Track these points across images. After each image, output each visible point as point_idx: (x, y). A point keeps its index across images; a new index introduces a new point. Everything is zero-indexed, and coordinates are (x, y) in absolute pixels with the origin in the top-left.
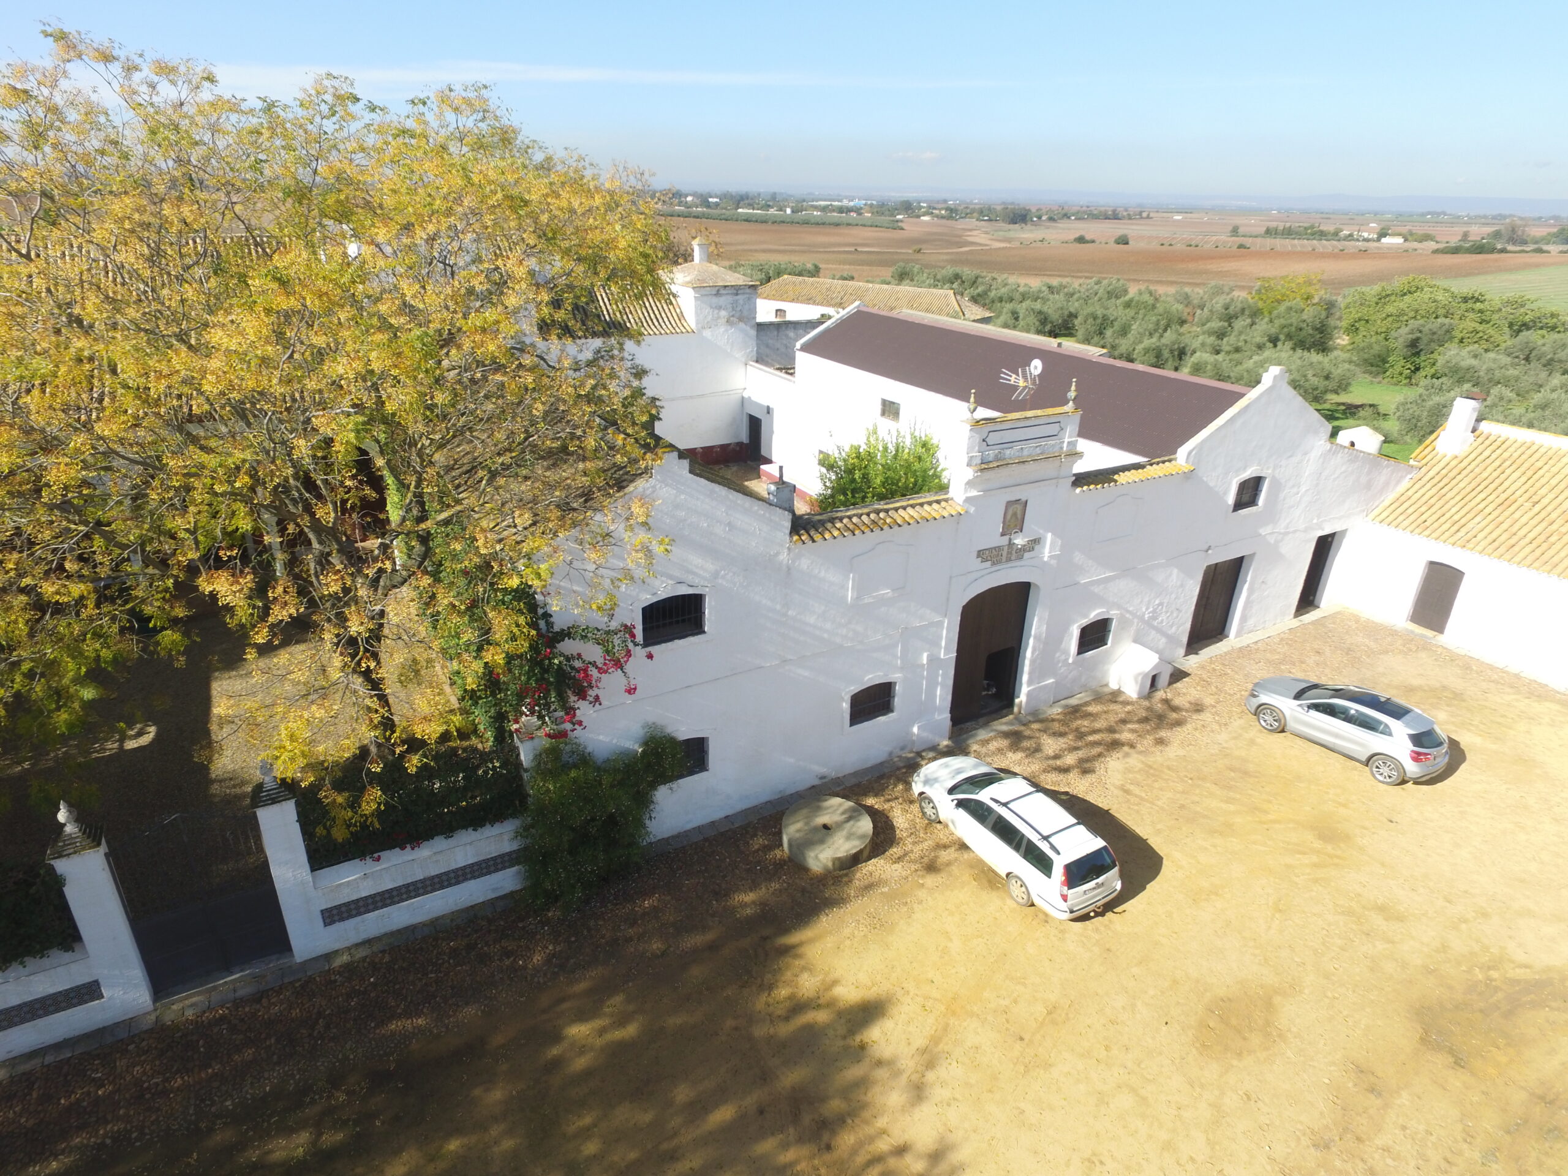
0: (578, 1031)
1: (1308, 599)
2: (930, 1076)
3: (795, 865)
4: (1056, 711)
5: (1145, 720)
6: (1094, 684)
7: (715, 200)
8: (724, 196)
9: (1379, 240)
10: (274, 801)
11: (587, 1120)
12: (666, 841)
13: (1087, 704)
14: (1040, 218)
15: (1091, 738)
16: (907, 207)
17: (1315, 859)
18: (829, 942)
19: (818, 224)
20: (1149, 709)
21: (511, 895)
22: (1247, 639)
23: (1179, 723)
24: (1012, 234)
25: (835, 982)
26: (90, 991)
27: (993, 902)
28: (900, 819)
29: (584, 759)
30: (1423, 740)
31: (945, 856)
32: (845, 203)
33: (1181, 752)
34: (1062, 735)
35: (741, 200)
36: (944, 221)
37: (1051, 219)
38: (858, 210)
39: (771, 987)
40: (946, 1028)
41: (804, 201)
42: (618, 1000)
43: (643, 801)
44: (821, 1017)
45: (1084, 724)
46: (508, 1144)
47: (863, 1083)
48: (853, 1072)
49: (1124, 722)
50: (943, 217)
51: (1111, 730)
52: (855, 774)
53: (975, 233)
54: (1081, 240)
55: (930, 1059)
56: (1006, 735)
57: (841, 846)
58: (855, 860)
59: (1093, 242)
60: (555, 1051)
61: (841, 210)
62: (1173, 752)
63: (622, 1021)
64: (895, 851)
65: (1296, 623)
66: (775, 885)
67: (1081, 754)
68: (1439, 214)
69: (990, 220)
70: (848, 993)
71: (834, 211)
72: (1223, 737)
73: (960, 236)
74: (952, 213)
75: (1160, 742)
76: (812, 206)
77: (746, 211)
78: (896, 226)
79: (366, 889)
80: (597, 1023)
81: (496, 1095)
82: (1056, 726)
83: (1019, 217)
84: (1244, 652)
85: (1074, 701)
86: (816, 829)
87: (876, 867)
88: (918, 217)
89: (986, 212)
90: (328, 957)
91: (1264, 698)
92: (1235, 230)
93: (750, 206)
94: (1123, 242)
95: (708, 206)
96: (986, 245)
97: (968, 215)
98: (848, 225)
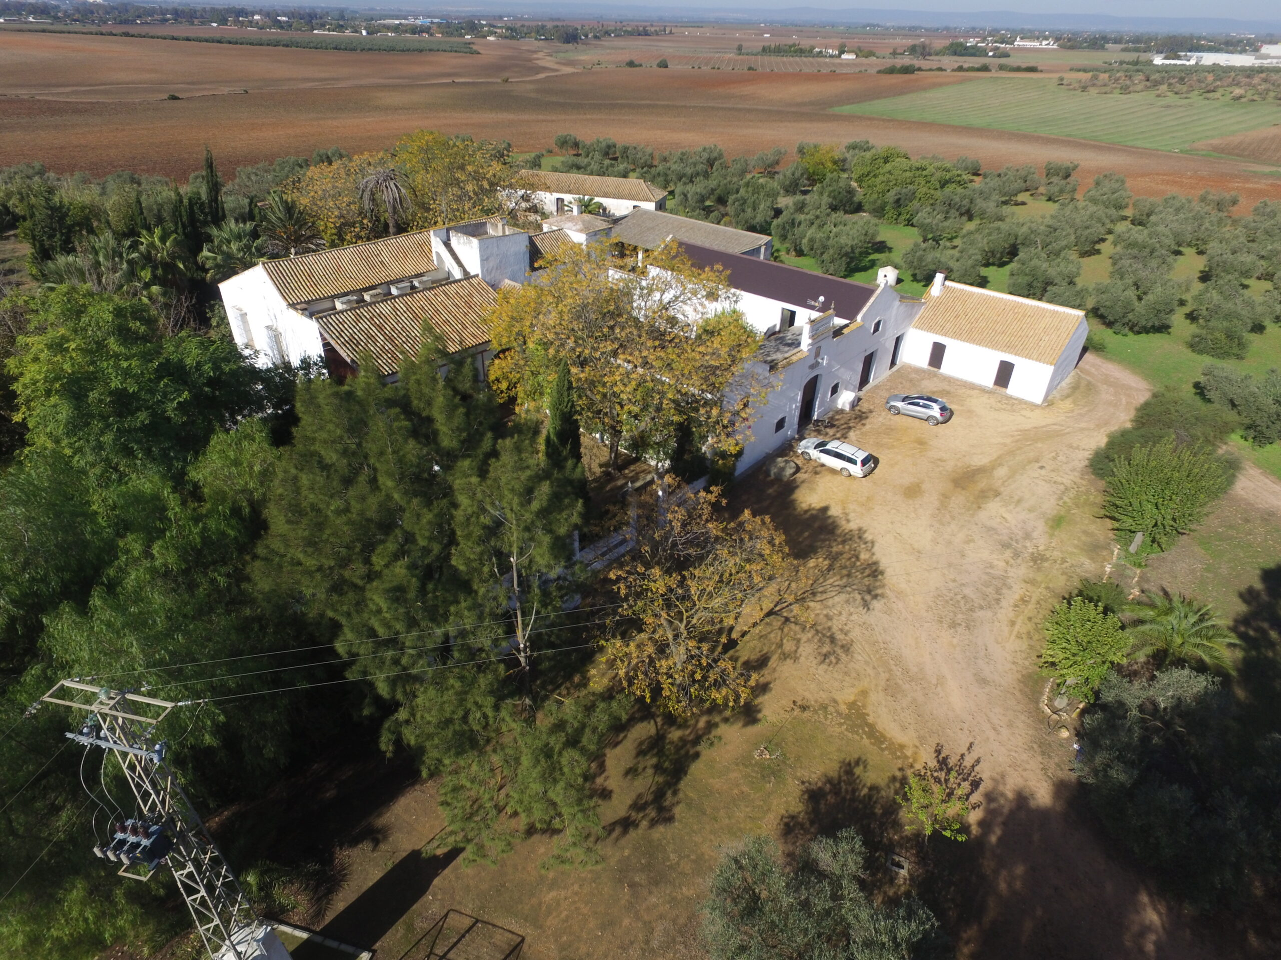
1: (893, 363)
2: (848, 517)
5: (855, 418)
6: (836, 407)
7: (284, 19)
8: (291, 15)
9: (839, 56)
13: (836, 415)
14: (587, 36)
15: (841, 427)
16: (472, 26)
17: (919, 450)
19: (403, 51)
20: (855, 414)
22: (877, 381)
23: (867, 417)
24: (572, 56)
25: (811, 504)
26: (625, 540)
27: (838, 478)
28: (798, 462)
30: (943, 409)
31: (818, 469)
32: (411, 21)
33: (870, 426)
35: (311, 19)
36: (508, 41)
37: (596, 37)
38: (427, 30)
39: (795, 509)
40: (845, 507)
41: (372, 19)
45: (837, 423)
47: (834, 522)
48: (829, 521)
49: (849, 420)
50: (506, 37)
52: (774, 451)
53: (540, 55)
54: (631, 64)
55: (846, 514)
57: (788, 472)
58: (793, 476)
59: (641, 65)
61: (415, 30)
62: (868, 427)
64: (803, 470)
65: (890, 372)
66: (777, 486)
67: (841, 433)
68: (874, 26)
69: (546, 39)
70: (816, 506)
71: (406, 32)
72: (881, 419)
73: (530, 60)
74: (514, 32)
75: (864, 425)
76: (384, 26)
77: (321, 32)
78: (468, 50)
83: (571, 37)
84: (877, 387)
86: (779, 468)
87: (801, 476)
88: (485, 37)
89: (541, 32)
91: (893, 403)
92: (740, 48)
93: (322, 26)
94: (663, 65)
95: (282, 28)
96: (557, 70)
97: (527, 35)
98: (430, 50)
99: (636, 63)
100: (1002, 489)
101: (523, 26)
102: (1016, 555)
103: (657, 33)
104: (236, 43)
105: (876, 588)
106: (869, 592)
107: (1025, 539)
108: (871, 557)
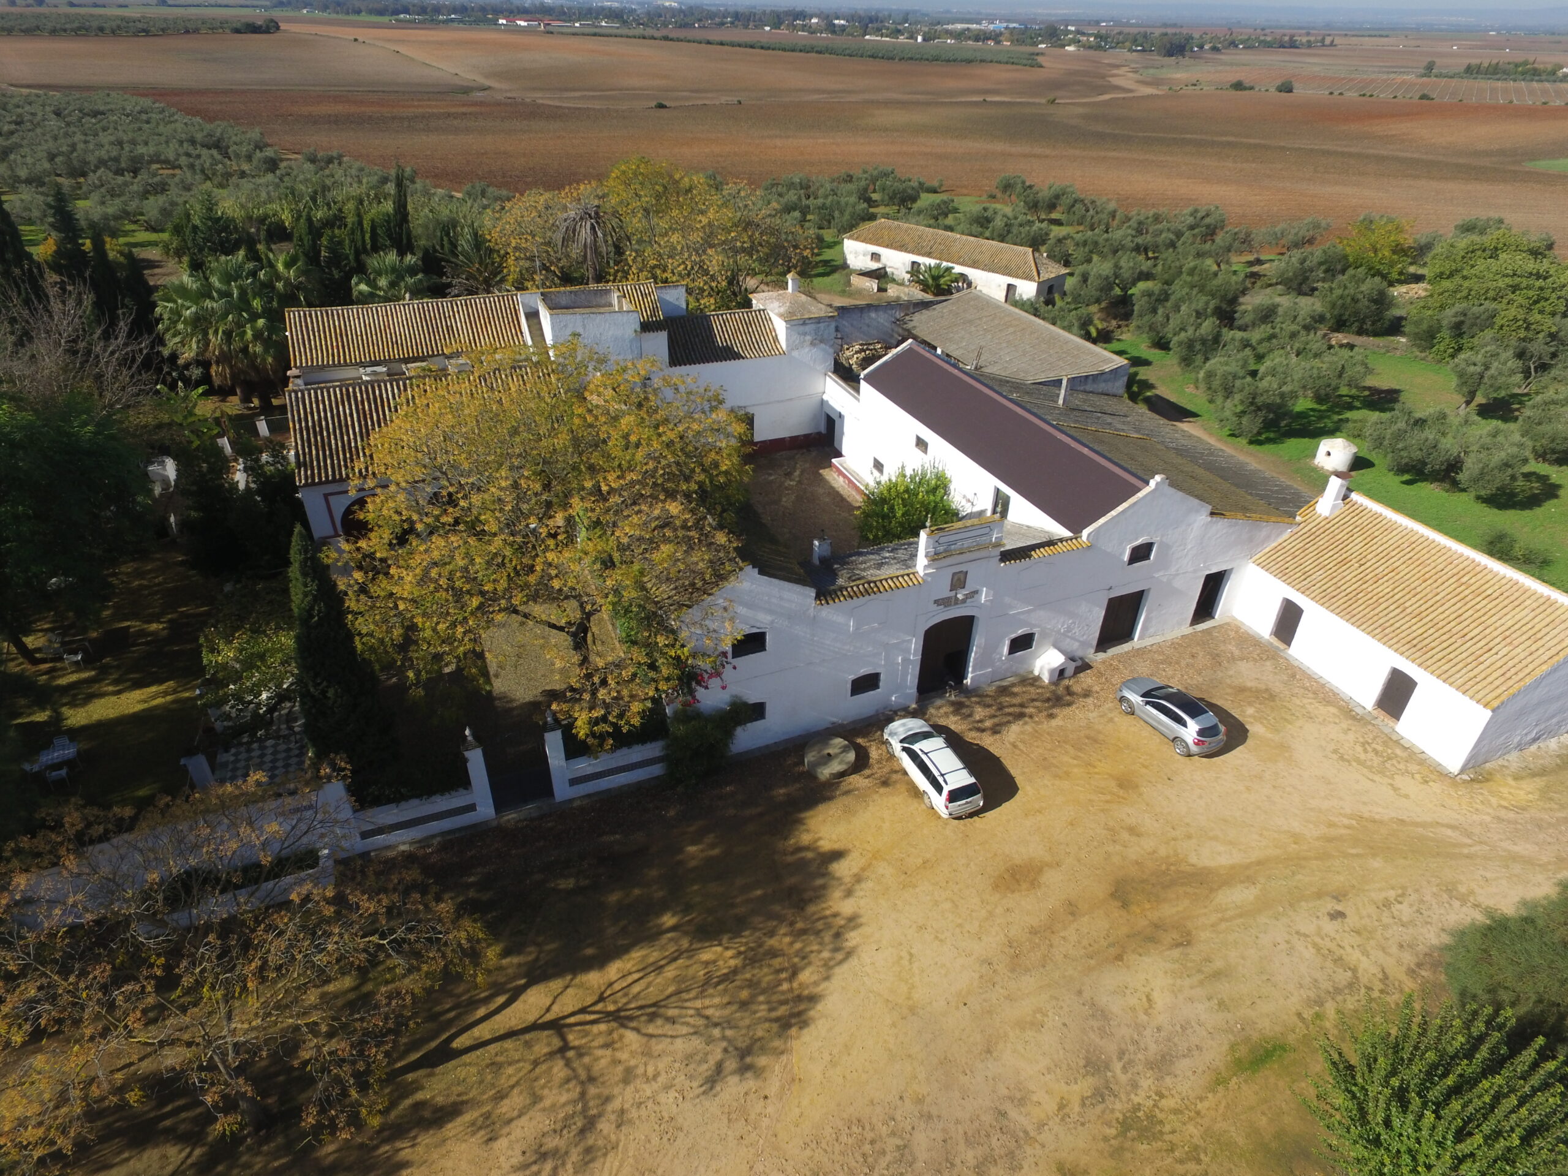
0: (692, 849)
1: (1203, 612)
2: (857, 887)
3: (811, 776)
4: (991, 690)
5: (1048, 700)
6: (1022, 672)
7: (842, 22)
8: (851, 18)
10: (553, 730)
11: (696, 887)
12: (740, 754)
13: (1013, 685)
14: (1201, 47)
15: (1007, 710)
16: (1053, 34)
17: (1109, 797)
18: (820, 818)
20: (1053, 692)
21: (657, 778)
22: (1147, 642)
23: (1069, 704)
24: (1165, 73)
25: (820, 839)
26: (472, 808)
28: (874, 753)
29: (698, 715)
31: (895, 777)
32: (984, 26)
33: (1061, 723)
34: (989, 706)
35: (869, 22)
36: (1089, 53)
37: (1215, 49)
38: (996, 37)
39: (786, 839)
40: (870, 865)
41: (939, 22)
42: (712, 836)
43: (729, 734)
44: (810, 855)
45: (1006, 700)
46: (661, 894)
47: (824, 887)
48: (819, 882)
49: (1033, 700)
50: (1090, 47)
51: (1022, 705)
52: (854, 722)
53: (1121, 71)
54: (1238, 86)
55: (858, 879)
56: (953, 704)
57: (836, 767)
58: (842, 774)
59: (1252, 88)
60: (680, 857)
61: (978, 37)
62: (1056, 722)
63: (713, 846)
64: (867, 772)
65: (1190, 630)
66: (798, 786)
67: (996, 720)
69: (1143, 51)
70: (826, 845)
71: (969, 38)
72: (1093, 715)
73: (1103, 77)
74: (1104, 41)
75: (1051, 716)
76: (947, 31)
78: (1032, 62)
79: (590, 770)
80: (700, 847)
81: (654, 873)
82: (988, 700)
83: (1178, 46)
85: (1005, 683)
86: (823, 757)
87: (856, 780)
88: (1064, 46)
89: (1140, 41)
90: (571, 801)
91: (1125, 693)
92: (1430, 67)
93: (878, 31)
94: (1287, 88)
95: (834, 32)
96: (1131, 91)
97: (1118, 44)
98: (982, 61)
99: (1247, 84)
100: (1204, 935)
101: (1120, 33)
102: (1100, 1095)
103: (1309, 45)
104: (769, 48)
105: (763, 1050)
106: (744, 1053)
107: (1151, 1065)
108: (816, 984)
